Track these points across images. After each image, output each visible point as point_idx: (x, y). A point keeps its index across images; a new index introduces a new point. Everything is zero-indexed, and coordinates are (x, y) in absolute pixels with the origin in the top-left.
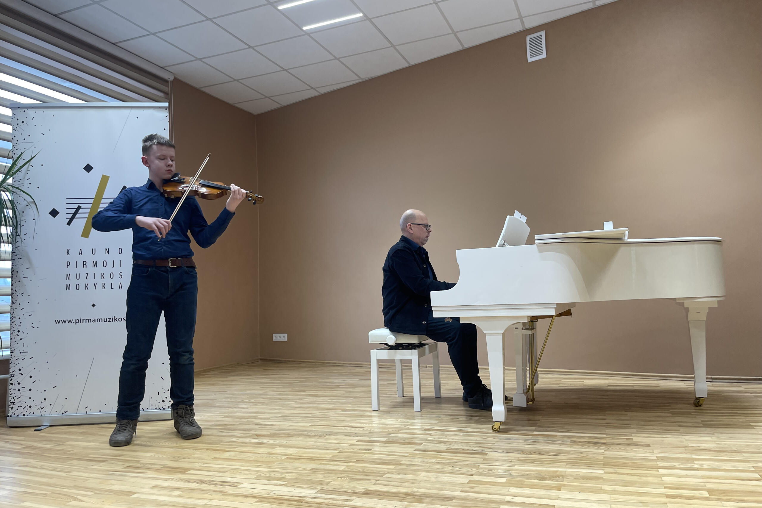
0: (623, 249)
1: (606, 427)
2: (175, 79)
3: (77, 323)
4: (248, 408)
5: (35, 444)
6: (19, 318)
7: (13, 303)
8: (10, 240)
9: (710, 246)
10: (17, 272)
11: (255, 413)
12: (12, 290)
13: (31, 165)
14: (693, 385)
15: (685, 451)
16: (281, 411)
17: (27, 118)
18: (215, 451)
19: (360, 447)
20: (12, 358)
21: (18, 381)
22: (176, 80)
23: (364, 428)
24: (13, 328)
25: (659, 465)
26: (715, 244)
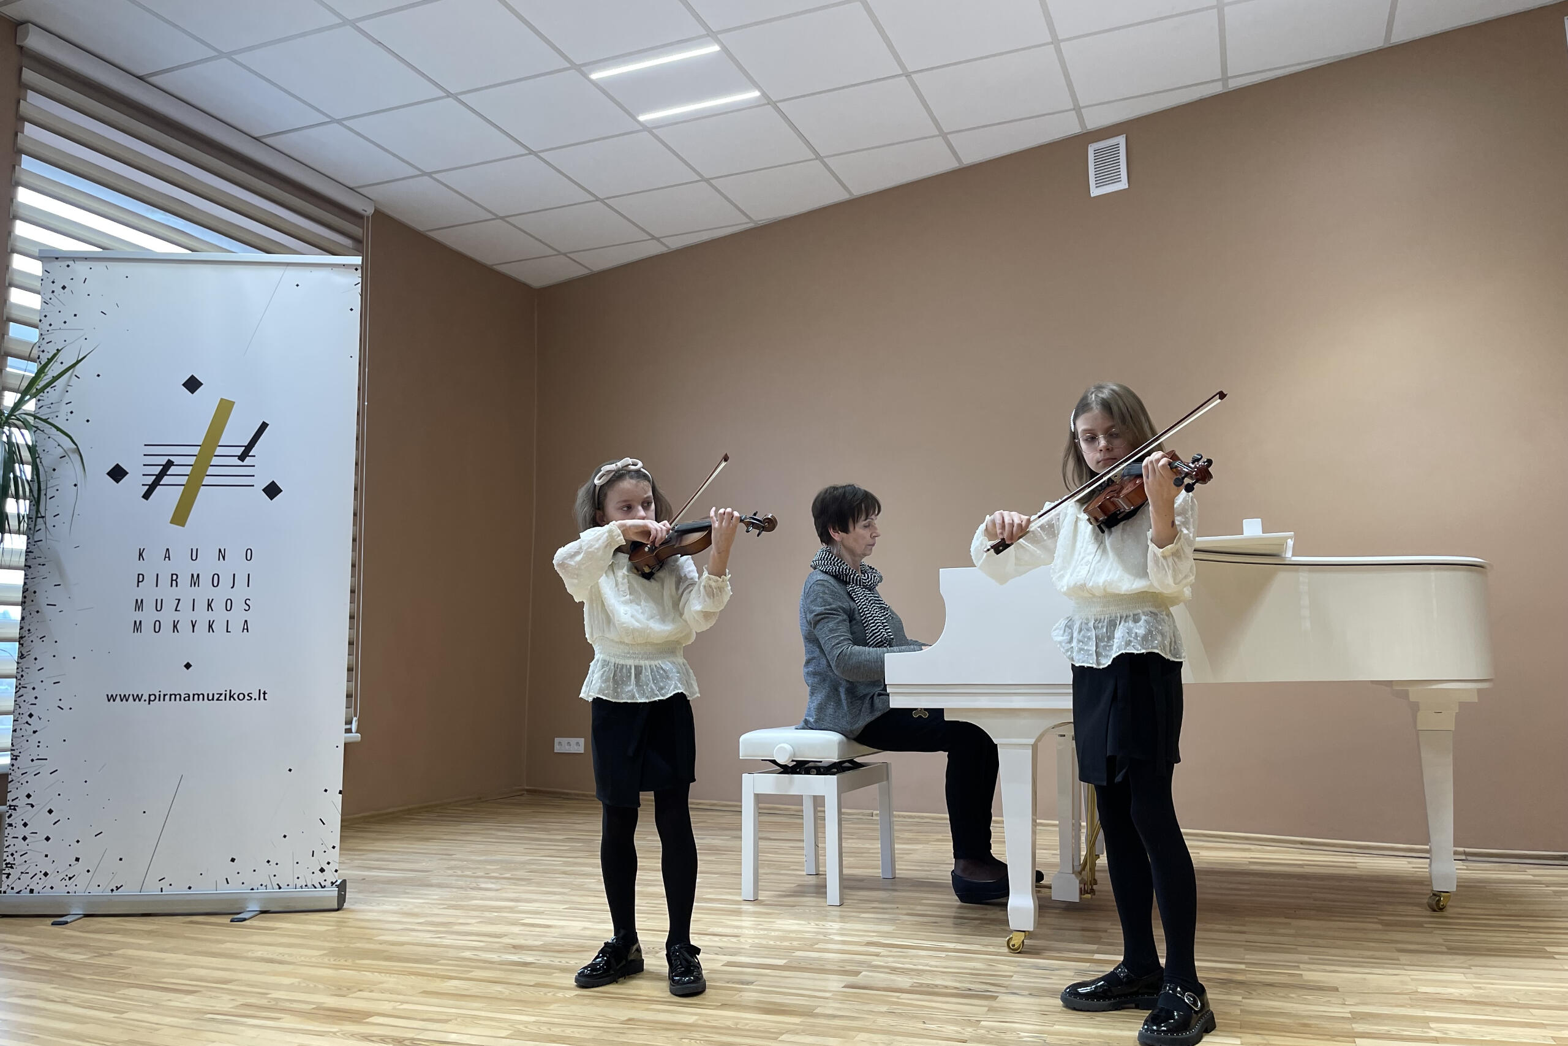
0: (1283, 577)
1: (1246, 950)
2: (375, 210)
3: (151, 702)
4: (497, 890)
5: (53, 953)
6: (34, 689)
7: (22, 656)
8: (24, 526)
9: (1461, 575)
10: (35, 592)
11: (512, 900)
12: (23, 630)
13: (76, 376)
14: (1427, 866)
15: (1409, 1002)
16: (566, 898)
17: (72, 279)
18: (426, 978)
19: (730, 976)
20: (13, 770)
21: (23, 820)
22: (378, 213)
23: (738, 939)
24: (20, 707)
25: (1356, 1030)
26: (1471, 571)
